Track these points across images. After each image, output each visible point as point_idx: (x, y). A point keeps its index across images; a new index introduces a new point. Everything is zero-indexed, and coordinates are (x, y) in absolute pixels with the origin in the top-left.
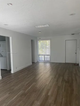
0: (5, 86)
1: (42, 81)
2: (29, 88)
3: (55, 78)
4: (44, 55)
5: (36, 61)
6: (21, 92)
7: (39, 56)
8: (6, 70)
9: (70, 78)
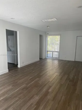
0: (10, 79)
1: (46, 77)
2: (32, 83)
3: (59, 75)
4: (53, 52)
5: (44, 58)
6: (24, 86)
7: (48, 52)
8: (14, 64)
9: (75, 77)
